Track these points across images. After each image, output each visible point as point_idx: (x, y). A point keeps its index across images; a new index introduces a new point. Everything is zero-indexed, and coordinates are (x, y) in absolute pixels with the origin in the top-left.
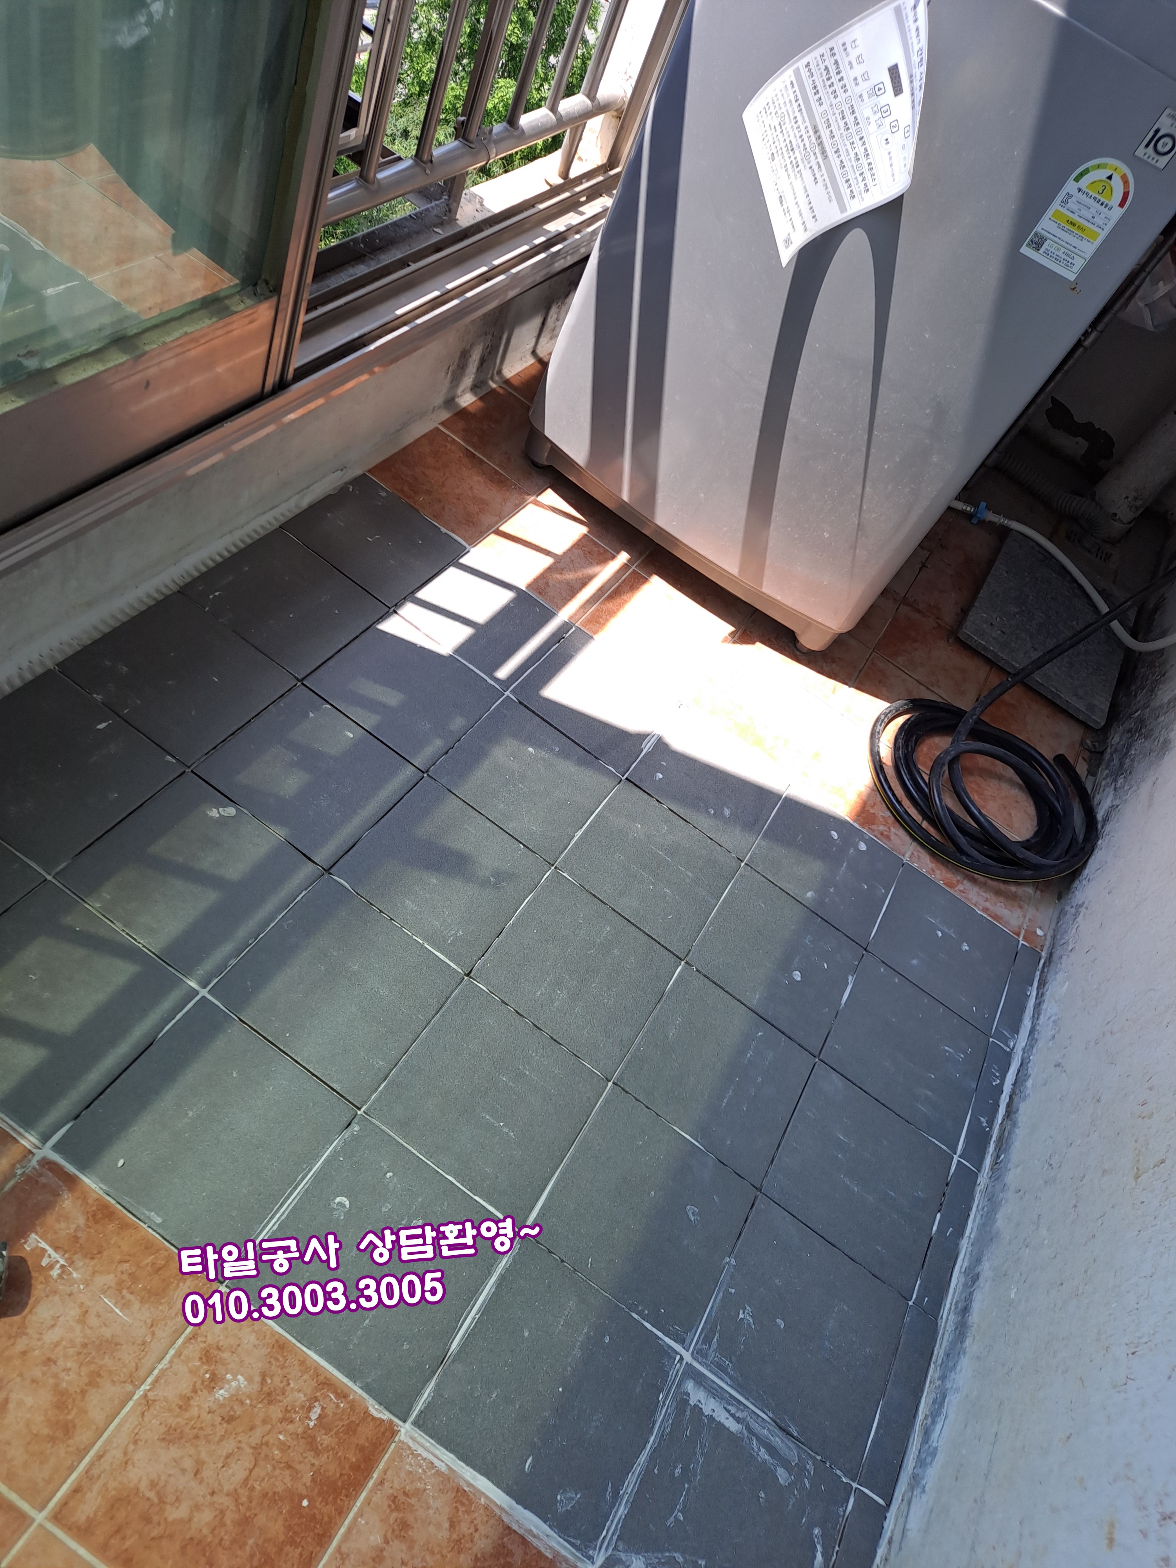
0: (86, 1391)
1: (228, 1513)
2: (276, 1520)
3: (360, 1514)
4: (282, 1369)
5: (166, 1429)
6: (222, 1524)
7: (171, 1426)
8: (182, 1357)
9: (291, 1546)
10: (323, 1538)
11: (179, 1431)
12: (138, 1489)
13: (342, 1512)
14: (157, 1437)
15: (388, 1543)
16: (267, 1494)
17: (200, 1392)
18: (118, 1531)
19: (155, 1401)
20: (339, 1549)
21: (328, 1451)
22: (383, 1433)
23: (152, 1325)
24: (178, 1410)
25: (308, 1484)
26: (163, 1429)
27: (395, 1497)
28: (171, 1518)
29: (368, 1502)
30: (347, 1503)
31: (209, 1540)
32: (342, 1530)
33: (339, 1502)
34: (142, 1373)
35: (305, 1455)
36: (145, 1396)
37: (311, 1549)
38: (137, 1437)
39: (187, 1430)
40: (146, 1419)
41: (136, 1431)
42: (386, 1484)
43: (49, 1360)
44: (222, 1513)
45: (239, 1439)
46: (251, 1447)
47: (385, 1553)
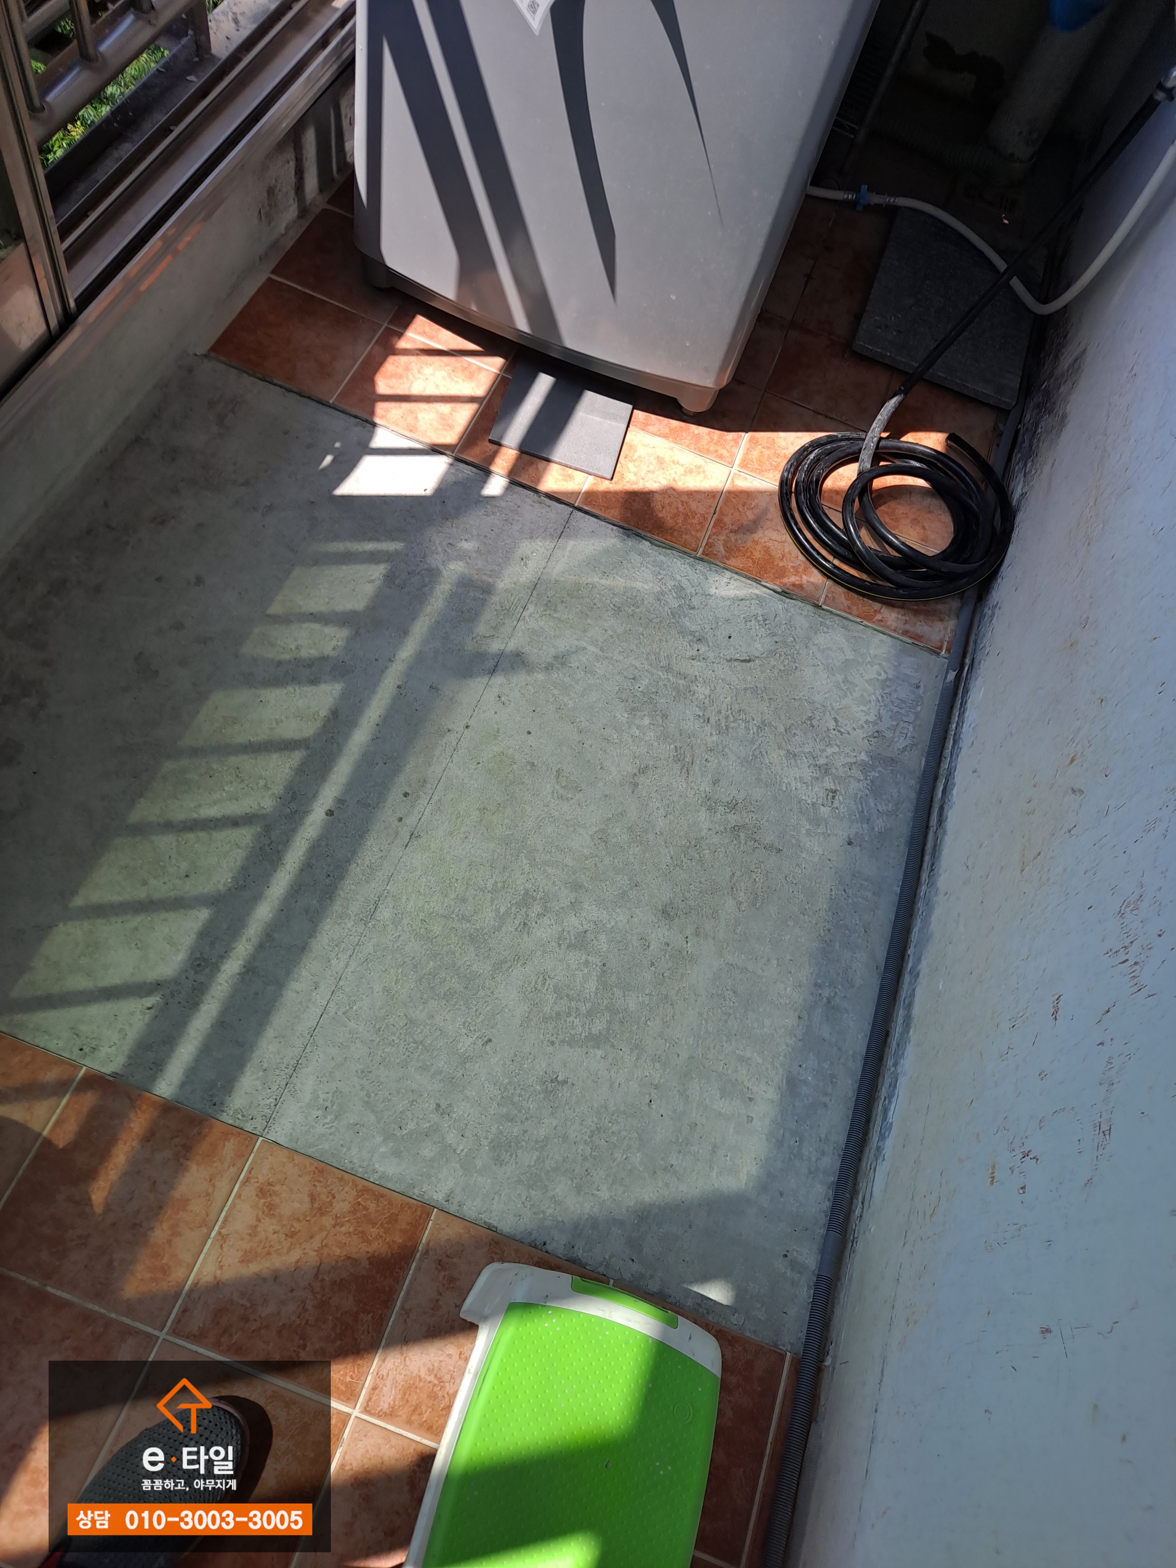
0: (171, 1240)
1: (307, 1302)
2: (347, 1298)
3: (414, 1279)
4: (325, 1188)
5: (243, 1253)
6: (305, 1310)
7: (246, 1250)
8: (242, 1198)
9: (363, 1313)
10: (388, 1302)
11: (253, 1252)
12: (232, 1300)
13: (399, 1281)
14: (237, 1260)
15: (441, 1295)
16: (336, 1281)
17: (263, 1221)
18: (225, 1332)
19: (228, 1235)
20: (402, 1307)
21: (378, 1239)
22: (420, 1217)
23: (211, 1180)
24: (249, 1237)
25: (367, 1267)
26: (240, 1254)
27: (440, 1261)
28: (263, 1315)
29: (418, 1269)
30: (401, 1273)
31: (298, 1323)
32: (402, 1294)
33: (395, 1274)
34: (212, 1217)
35: (360, 1247)
36: (219, 1233)
37: (380, 1312)
38: (221, 1264)
39: (259, 1250)
40: (225, 1250)
41: (220, 1260)
42: (431, 1253)
43: (135, 1224)
44: (304, 1302)
45: (303, 1246)
46: (315, 1251)
47: (440, 1302)
